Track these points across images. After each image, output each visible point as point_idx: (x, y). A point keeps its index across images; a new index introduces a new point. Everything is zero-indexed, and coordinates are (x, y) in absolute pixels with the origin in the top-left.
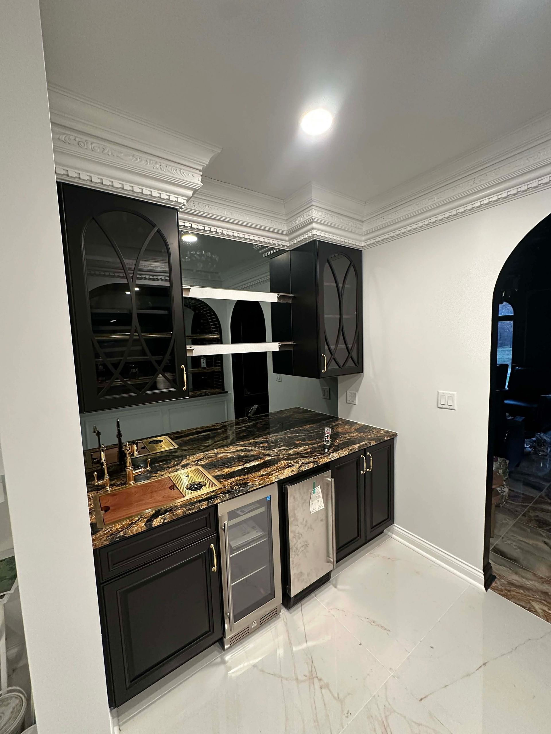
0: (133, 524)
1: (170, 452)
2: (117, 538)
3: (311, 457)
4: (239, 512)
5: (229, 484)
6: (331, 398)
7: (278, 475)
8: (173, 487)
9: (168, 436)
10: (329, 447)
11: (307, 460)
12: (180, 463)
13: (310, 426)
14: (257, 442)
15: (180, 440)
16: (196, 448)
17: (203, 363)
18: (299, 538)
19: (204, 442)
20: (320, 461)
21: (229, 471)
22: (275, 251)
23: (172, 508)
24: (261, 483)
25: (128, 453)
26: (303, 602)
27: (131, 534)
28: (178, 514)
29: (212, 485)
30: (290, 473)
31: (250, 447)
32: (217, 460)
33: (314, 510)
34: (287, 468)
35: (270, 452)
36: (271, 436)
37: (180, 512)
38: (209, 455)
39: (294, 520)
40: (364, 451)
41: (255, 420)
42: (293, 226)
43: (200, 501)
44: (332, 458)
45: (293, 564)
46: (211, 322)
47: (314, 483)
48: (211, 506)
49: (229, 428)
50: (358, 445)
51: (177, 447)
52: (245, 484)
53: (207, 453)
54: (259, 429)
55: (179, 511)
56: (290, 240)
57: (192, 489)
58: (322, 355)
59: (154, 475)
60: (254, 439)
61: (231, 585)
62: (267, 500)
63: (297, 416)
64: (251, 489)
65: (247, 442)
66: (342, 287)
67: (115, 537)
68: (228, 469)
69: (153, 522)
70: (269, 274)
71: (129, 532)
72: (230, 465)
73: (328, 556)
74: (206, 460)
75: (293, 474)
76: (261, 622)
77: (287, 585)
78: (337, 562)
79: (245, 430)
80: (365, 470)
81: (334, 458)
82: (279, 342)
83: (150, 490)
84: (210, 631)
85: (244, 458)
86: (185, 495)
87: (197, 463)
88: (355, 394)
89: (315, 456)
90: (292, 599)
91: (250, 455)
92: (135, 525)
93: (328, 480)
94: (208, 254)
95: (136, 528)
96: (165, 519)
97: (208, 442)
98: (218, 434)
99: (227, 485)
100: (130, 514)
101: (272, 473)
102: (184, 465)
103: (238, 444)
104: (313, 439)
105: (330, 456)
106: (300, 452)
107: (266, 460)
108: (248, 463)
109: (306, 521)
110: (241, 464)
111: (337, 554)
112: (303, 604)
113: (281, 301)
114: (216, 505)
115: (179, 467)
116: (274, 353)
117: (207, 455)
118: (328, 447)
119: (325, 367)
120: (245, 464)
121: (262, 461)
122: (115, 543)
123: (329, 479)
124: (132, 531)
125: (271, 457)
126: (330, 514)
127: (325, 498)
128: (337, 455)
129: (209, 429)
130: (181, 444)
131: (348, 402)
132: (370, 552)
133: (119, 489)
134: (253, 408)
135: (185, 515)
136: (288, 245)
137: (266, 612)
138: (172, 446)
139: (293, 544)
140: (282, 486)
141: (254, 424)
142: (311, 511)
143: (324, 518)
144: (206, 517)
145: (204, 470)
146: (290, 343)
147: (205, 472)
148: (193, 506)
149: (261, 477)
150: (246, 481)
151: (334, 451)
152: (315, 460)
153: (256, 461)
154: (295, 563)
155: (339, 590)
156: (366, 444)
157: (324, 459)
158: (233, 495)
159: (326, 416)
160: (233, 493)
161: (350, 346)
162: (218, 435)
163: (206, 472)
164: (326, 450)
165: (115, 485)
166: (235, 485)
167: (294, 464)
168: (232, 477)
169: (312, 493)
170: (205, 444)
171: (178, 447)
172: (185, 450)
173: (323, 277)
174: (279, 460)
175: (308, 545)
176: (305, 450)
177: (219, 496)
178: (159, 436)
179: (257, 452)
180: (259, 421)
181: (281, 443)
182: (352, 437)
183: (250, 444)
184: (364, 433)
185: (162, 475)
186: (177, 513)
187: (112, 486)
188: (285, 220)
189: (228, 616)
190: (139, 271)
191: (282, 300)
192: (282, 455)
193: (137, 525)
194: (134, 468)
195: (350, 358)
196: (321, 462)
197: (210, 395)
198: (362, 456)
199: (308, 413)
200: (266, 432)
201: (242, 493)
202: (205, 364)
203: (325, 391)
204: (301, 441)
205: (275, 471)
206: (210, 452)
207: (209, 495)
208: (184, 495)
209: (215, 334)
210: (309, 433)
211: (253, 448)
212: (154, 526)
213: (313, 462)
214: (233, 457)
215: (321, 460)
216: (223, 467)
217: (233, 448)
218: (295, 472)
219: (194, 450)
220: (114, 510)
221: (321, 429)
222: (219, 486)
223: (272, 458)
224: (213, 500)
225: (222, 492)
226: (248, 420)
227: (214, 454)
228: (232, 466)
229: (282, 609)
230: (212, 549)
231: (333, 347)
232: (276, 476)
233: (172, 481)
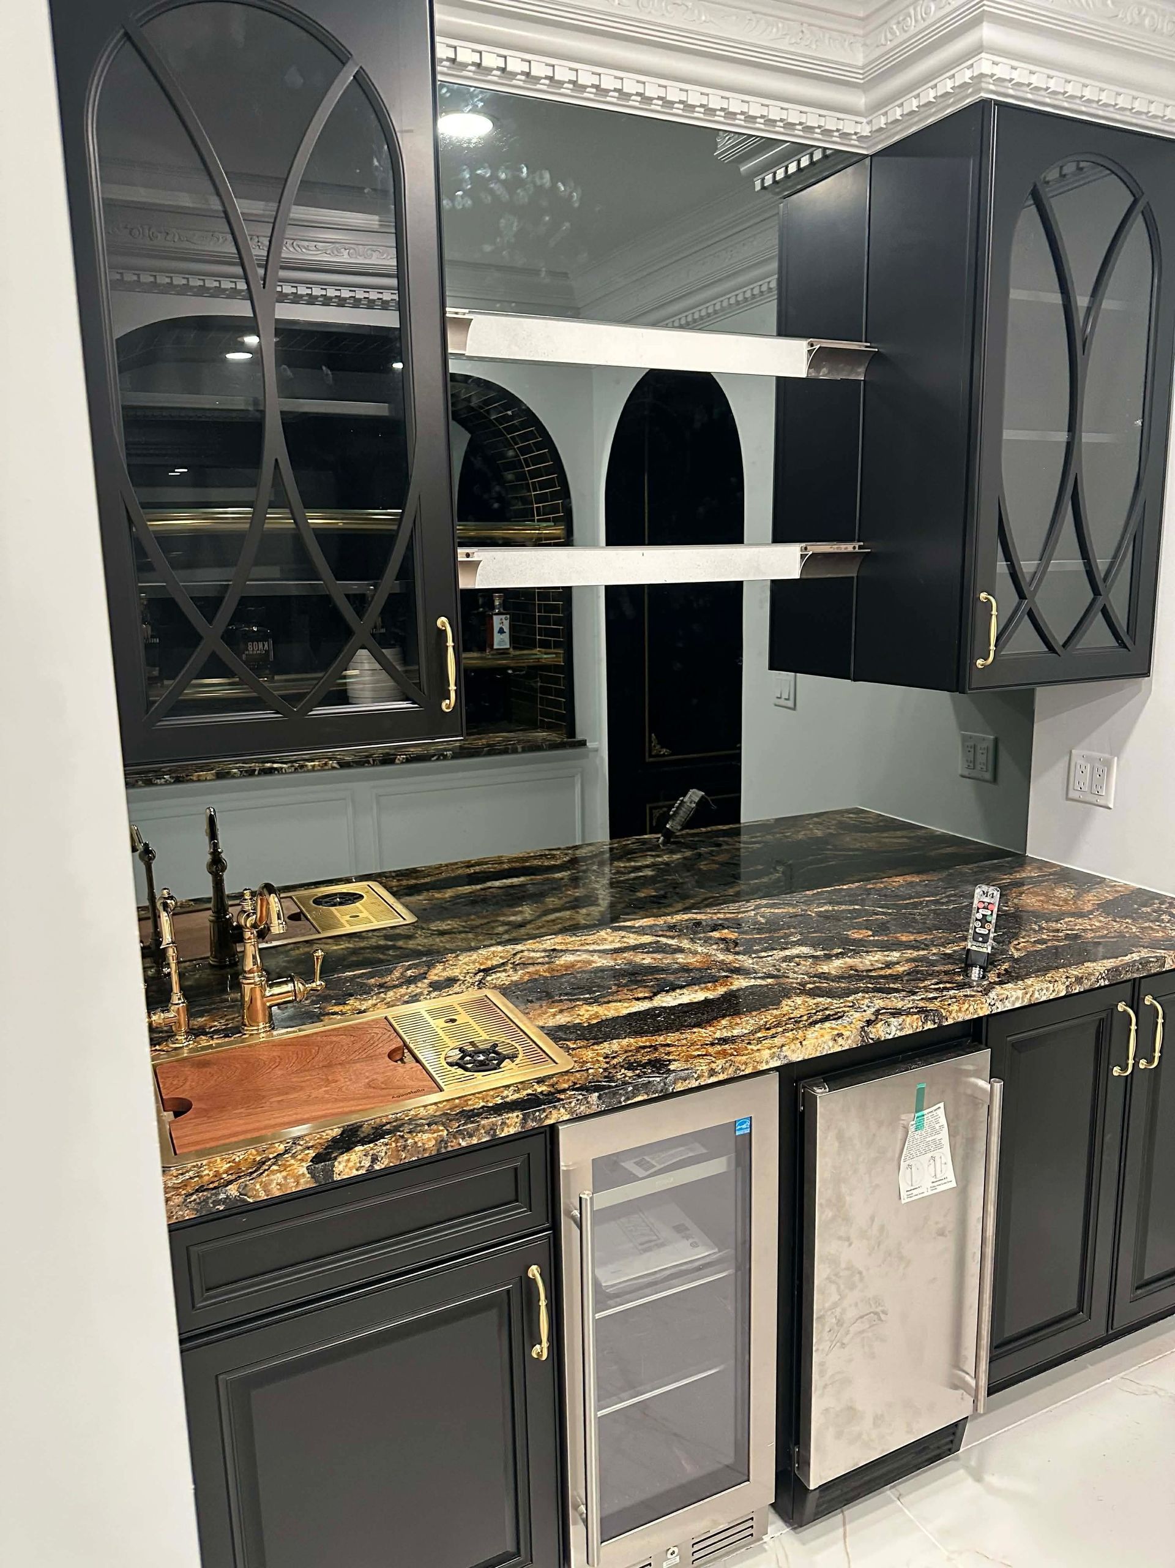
0: (269, 1163)
1: (391, 934)
2: (216, 1203)
3: (914, 993)
4: (630, 1165)
5: (601, 1059)
6: (1000, 778)
7: (783, 1046)
8: (400, 1053)
9: (381, 883)
10: (990, 962)
11: (897, 1002)
12: (423, 976)
13: (909, 878)
14: (698, 924)
15: (421, 899)
16: (477, 927)
17: (501, 631)
18: (852, 1287)
19: (506, 910)
20: (950, 1012)
21: (596, 1015)
22: (805, 162)
23: (399, 1122)
24: (718, 1069)
25: (248, 925)
26: (853, 1510)
27: (263, 1196)
28: (420, 1144)
29: (540, 1056)
30: (831, 1043)
31: (673, 938)
32: (556, 974)
33: (915, 1192)
34: (815, 1023)
35: (747, 962)
36: (752, 905)
37: (427, 1141)
38: (526, 953)
39: (834, 1218)
40: (1134, 990)
41: (692, 847)
42: (895, 43)
43: (499, 1109)
44: (998, 1004)
45: (822, 1373)
46: (534, 474)
47: (920, 1093)
48: (534, 1129)
49: (595, 867)
50: (1110, 963)
51: (410, 919)
52: (659, 1066)
53: (519, 947)
54: (704, 879)
55: (426, 1136)
56: (876, 108)
57: (469, 1066)
58: (983, 596)
59: (336, 1009)
60: (686, 910)
61: (596, 1415)
62: (738, 1133)
63: (853, 842)
64: (680, 1087)
65: (661, 921)
66: (1089, 310)
67: (214, 1198)
68: (595, 1008)
69: (336, 1164)
70: (775, 265)
71: (258, 1186)
72: (601, 996)
73: (956, 1362)
74: (516, 970)
75: (839, 1049)
76: (697, 1556)
77: (797, 1443)
78: (991, 1392)
79: (652, 876)
80: (1131, 1062)
81: (1009, 1006)
82: (803, 545)
83: (321, 1056)
84: (518, 1553)
85: (652, 974)
86: (442, 1085)
87: (484, 978)
88: (1108, 764)
89: (927, 989)
90: (810, 1496)
91: (676, 966)
92: (275, 1167)
93: (976, 1086)
94: (542, 178)
95: (279, 1177)
96: (374, 1159)
97: (521, 912)
98: (556, 887)
99: (593, 1063)
100: (254, 1130)
101: (759, 1035)
102: (437, 982)
103: (628, 924)
104: (921, 926)
105: (992, 994)
106: (870, 971)
107: (734, 988)
108: (667, 991)
109: (882, 1228)
110: (641, 995)
111: (991, 1361)
112: (851, 1521)
113: (824, 374)
114: (553, 1129)
115: (422, 986)
116: (778, 587)
117: (519, 956)
118: (982, 961)
119: (992, 647)
120: (655, 994)
121: (721, 990)
122: (211, 1217)
123: (984, 1084)
124: (265, 1187)
125: (755, 978)
126: (976, 1213)
127: (960, 1151)
128: (1020, 993)
129: (524, 868)
130: (425, 910)
131: (1073, 794)
132: (1121, 1375)
133: (219, 1045)
134: (686, 799)
135: (443, 1151)
136: (866, 131)
137: (715, 1523)
138: (396, 918)
139: (827, 1305)
140: (796, 1090)
141: (685, 858)
142: (903, 1194)
143: (950, 1223)
144: (516, 1169)
145: (510, 1005)
146: (848, 547)
147: (511, 1011)
148: (473, 1122)
149: (719, 1048)
150: (661, 1054)
151: (1008, 977)
152: (930, 1006)
153: (697, 987)
154: (829, 1373)
155: (992, 1491)
156: (1144, 962)
157: (966, 1006)
158: (615, 1101)
159: (973, 847)
160: (615, 1094)
161: (1101, 564)
162: (555, 889)
163: (517, 1011)
164: (976, 972)
165: (205, 1034)
166: (622, 1067)
167: (844, 1012)
168: (608, 1037)
169: (912, 1129)
170: (512, 918)
171: (415, 919)
172: (442, 933)
173: (1007, 259)
174: (787, 993)
175: (883, 1316)
176: (888, 965)
177: (563, 1097)
178: (348, 881)
179: (698, 957)
180: (703, 850)
181: (792, 934)
182: (1084, 930)
183: (672, 928)
184: (1134, 919)
185: (364, 1011)
186: (416, 1143)
187: (196, 1036)
188: (857, 18)
189: (581, 1515)
190: (283, 268)
191: (824, 370)
192: (796, 975)
193: (285, 1167)
194: (268, 981)
195: (1100, 614)
196: (954, 1014)
197: (524, 751)
198: (1121, 1007)
199: (899, 833)
200: (731, 892)
201: (646, 1097)
202: (506, 637)
203: (975, 747)
204: (870, 933)
205: (769, 1029)
206: (530, 944)
207: (530, 1091)
208: (440, 1082)
209: (547, 520)
210: (906, 906)
211: (685, 944)
212: (337, 1178)
213: (922, 1011)
214: (612, 969)
215: (955, 1007)
216: (578, 999)
217: (610, 939)
218: (850, 1041)
219: (470, 935)
220: (205, 1113)
221: (951, 895)
222: (563, 1062)
223: (759, 982)
224: (544, 1110)
225: (575, 1084)
226: (664, 843)
227: (543, 954)
228: (610, 998)
229: (773, 1523)
230: (534, 1280)
231: (1027, 566)
232: (775, 1050)
233: (398, 1034)
